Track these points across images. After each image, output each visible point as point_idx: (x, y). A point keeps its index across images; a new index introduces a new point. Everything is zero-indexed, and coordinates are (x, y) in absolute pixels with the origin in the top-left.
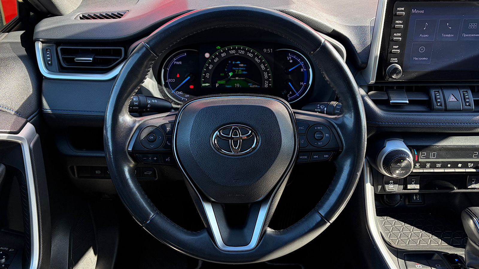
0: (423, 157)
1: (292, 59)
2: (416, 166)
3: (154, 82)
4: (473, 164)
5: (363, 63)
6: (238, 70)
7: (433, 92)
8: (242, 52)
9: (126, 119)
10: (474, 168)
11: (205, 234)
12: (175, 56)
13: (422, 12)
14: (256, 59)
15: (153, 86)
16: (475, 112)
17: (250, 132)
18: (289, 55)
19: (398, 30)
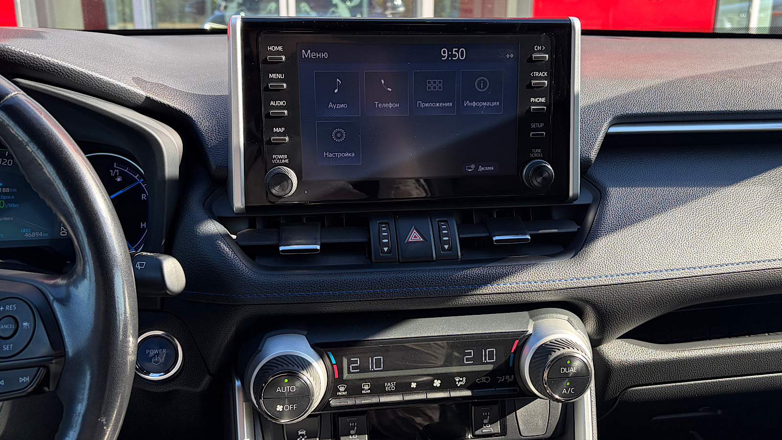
0: (354, 368)
1: (122, 174)
2: (339, 391)
4: (464, 379)
7: (374, 226)
8: (6, 163)
10: (468, 388)
13: (325, 55)
16: (463, 262)
18: (115, 166)
19: (278, 93)
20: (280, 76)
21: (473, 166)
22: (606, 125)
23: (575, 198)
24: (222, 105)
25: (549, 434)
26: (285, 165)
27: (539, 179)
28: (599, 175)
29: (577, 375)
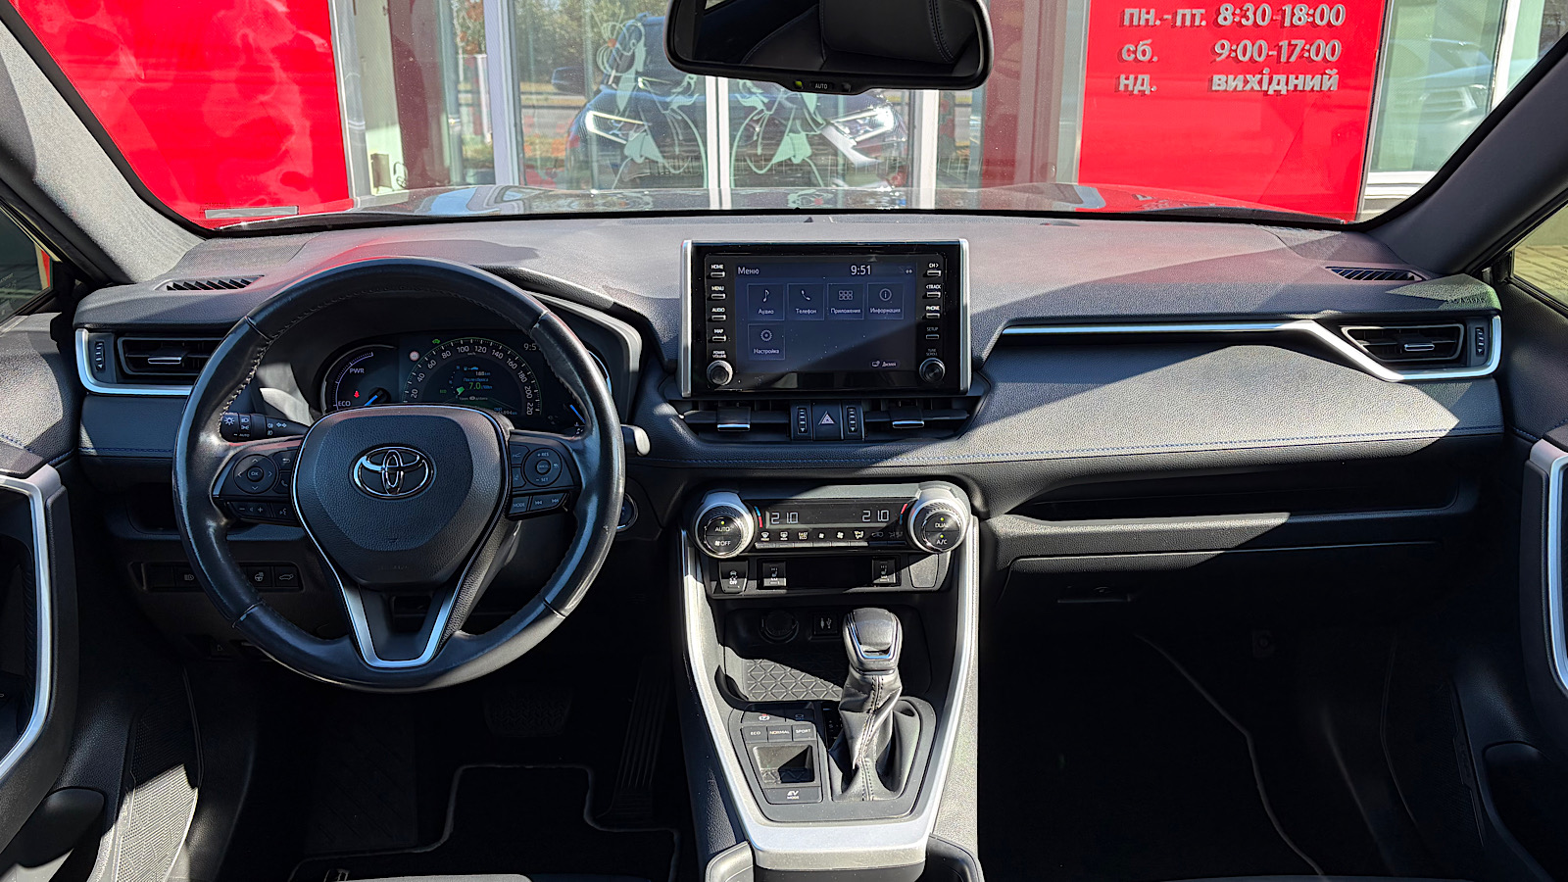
0: (775, 521)
2: (762, 537)
3: (298, 402)
4: (863, 533)
5: (670, 360)
6: (475, 383)
7: (794, 411)
8: (481, 350)
9: (212, 440)
10: (865, 541)
11: (346, 642)
12: (352, 358)
13: (757, 271)
14: (511, 363)
15: (296, 408)
16: (866, 441)
17: (418, 458)
19: (719, 303)
20: (720, 288)
21: (878, 362)
22: (1000, 328)
23: (966, 391)
24: (671, 307)
25: (938, 587)
26: (723, 359)
27: (931, 375)
28: (990, 371)
29: (948, 531)
